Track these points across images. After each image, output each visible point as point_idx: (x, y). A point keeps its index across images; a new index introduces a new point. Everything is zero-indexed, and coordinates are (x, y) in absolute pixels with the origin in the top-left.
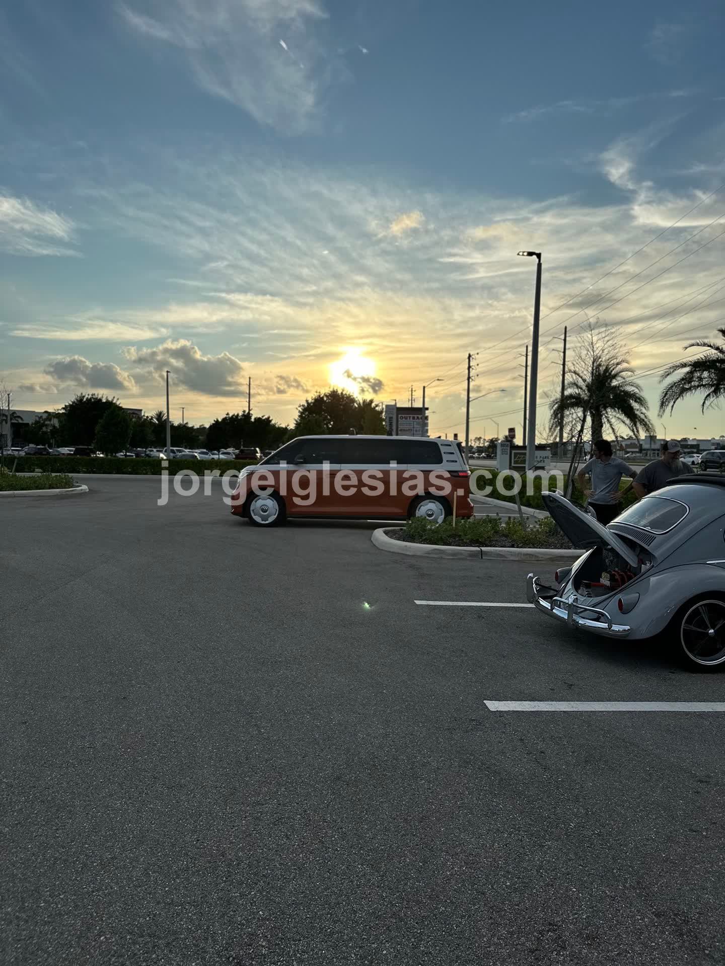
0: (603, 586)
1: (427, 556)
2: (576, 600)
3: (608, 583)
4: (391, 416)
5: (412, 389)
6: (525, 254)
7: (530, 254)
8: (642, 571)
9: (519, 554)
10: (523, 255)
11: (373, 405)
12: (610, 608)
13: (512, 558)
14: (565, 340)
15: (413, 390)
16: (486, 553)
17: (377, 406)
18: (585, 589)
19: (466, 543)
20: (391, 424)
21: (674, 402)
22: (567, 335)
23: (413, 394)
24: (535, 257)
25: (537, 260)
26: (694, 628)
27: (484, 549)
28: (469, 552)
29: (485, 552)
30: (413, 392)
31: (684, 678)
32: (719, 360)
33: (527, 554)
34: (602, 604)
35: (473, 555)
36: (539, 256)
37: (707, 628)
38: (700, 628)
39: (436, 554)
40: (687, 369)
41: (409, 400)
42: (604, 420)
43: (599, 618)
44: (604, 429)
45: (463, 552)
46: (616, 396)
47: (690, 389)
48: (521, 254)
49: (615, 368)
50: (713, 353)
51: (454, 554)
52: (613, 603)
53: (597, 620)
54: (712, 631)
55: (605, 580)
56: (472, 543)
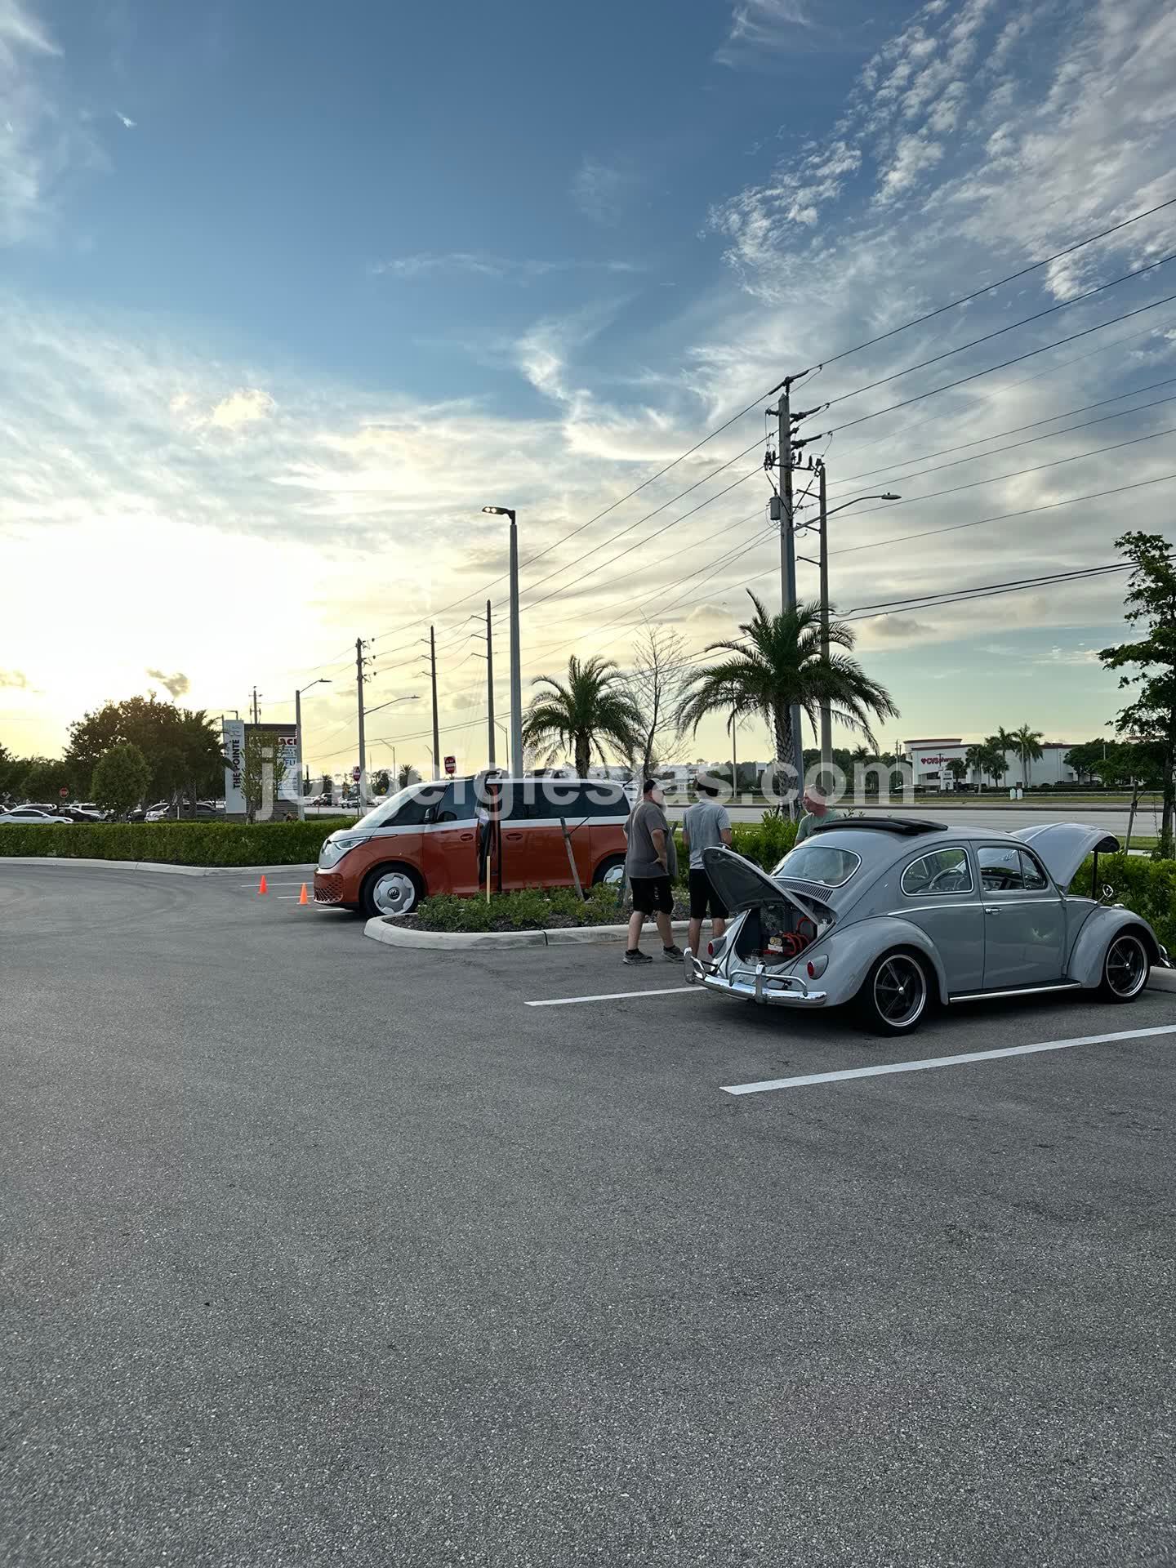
0: (773, 953)
1: (473, 949)
2: (763, 970)
3: (780, 949)
4: (235, 739)
5: (255, 692)
6: (494, 510)
7: (501, 511)
8: (819, 934)
9: (592, 934)
10: (491, 512)
11: (205, 722)
12: (797, 971)
13: (584, 941)
14: (489, 621)
15: (257, 694)
16: (552, 937)
17: (212, 722)
18: (757, 958)
19: (517, 926)
20: (236, 752)
21: (697, 721)
22: (492, 613)
23: (257, 701)
24: (506, 516)
25: (510, 521)
26: (886, 988)
27: (548, 931)
28: (530, 938)
29: (549, 935)
30: (257, 697)
31: (882, 1042)
32: (746, 666)
33: (602, 934)
34: (786, 970)
35: (535, 941)
36: (512, 515)
37: (896, 986)
38: (889, 986)
39: (487, 945)
40: (711, 679)
41: (251, 711)
42: (592, 745)
43: (787, 985)
44: (592, 759)
45: (522, 938)
46: (604, 712)
47: (715, 703)
48: (488, 510)
49: (601, 672)
50: (742, 658)
51: (511, 942)
52: (802, 968)
53: (785, 988)
54: (901, 989)
55: (775, 946)
56: (527, 924)
